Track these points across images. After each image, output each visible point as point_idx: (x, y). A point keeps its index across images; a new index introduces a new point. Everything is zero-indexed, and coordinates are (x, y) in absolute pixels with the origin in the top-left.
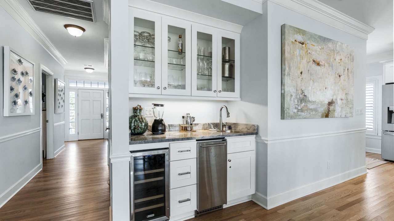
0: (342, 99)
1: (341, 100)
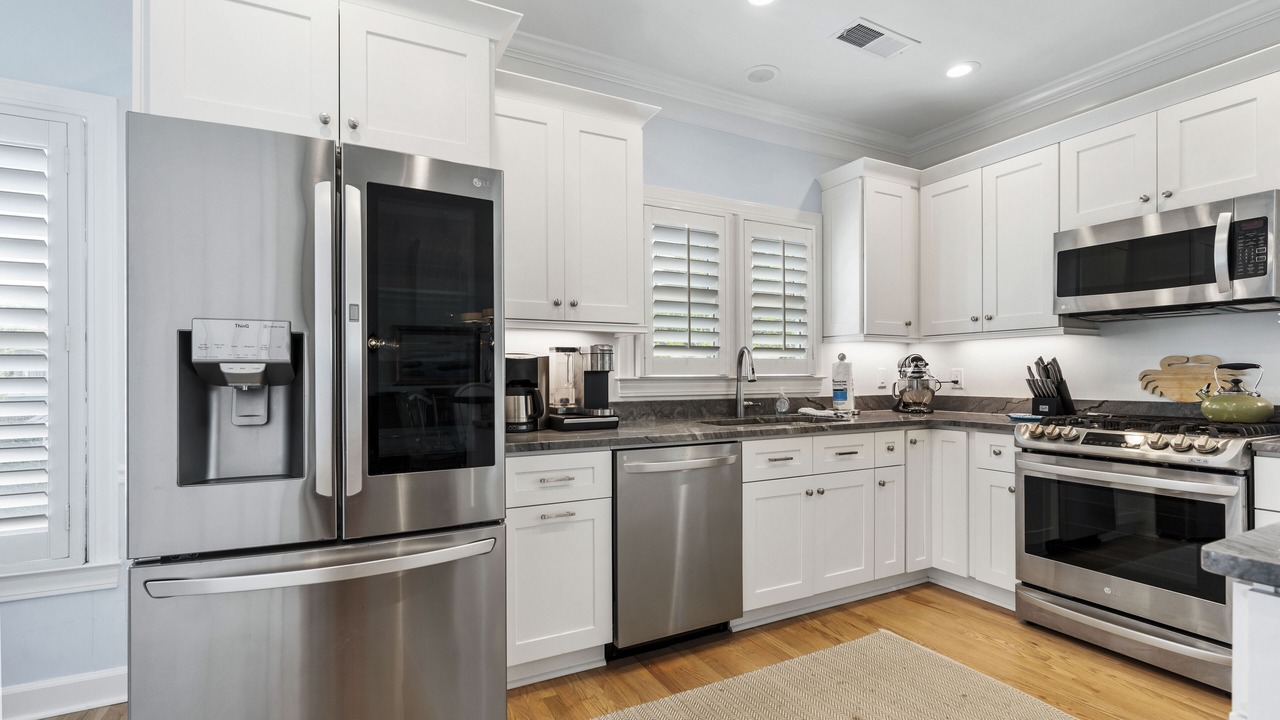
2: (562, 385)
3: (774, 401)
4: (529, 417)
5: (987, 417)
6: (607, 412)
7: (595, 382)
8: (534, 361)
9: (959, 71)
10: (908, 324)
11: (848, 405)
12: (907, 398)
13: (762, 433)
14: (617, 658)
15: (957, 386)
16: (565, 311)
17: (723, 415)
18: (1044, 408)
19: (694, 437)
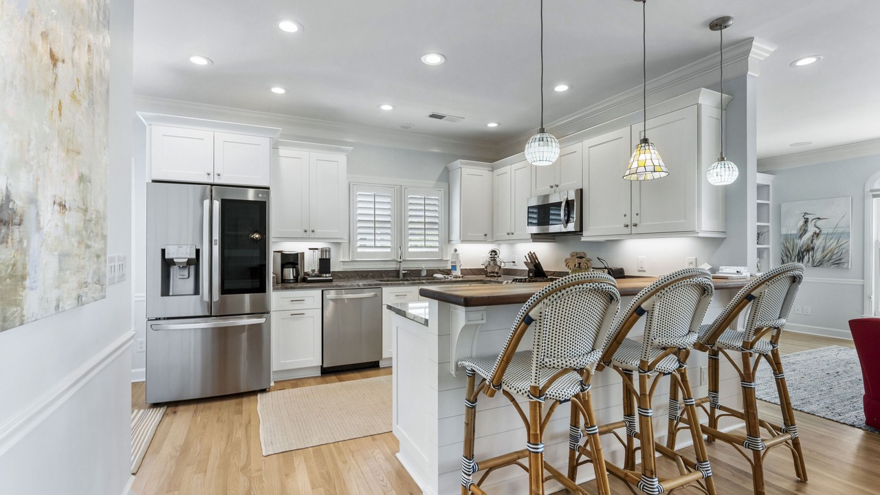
0: (62, 206)
1: (57, 207)
2: (310, 264)
3: (419, 271)
4: (294, 277)
6: (328, 275)
7: (325, 264)
8: (297, 255)
9: (492, 125)
10: (486, 235)
11: (458, 273)
12: (489, 270)
13: (391, 284)
14: (326, 373)
16: (309, 234)
17: (393, 277)
18: (531, 274)
19: (359, 285)
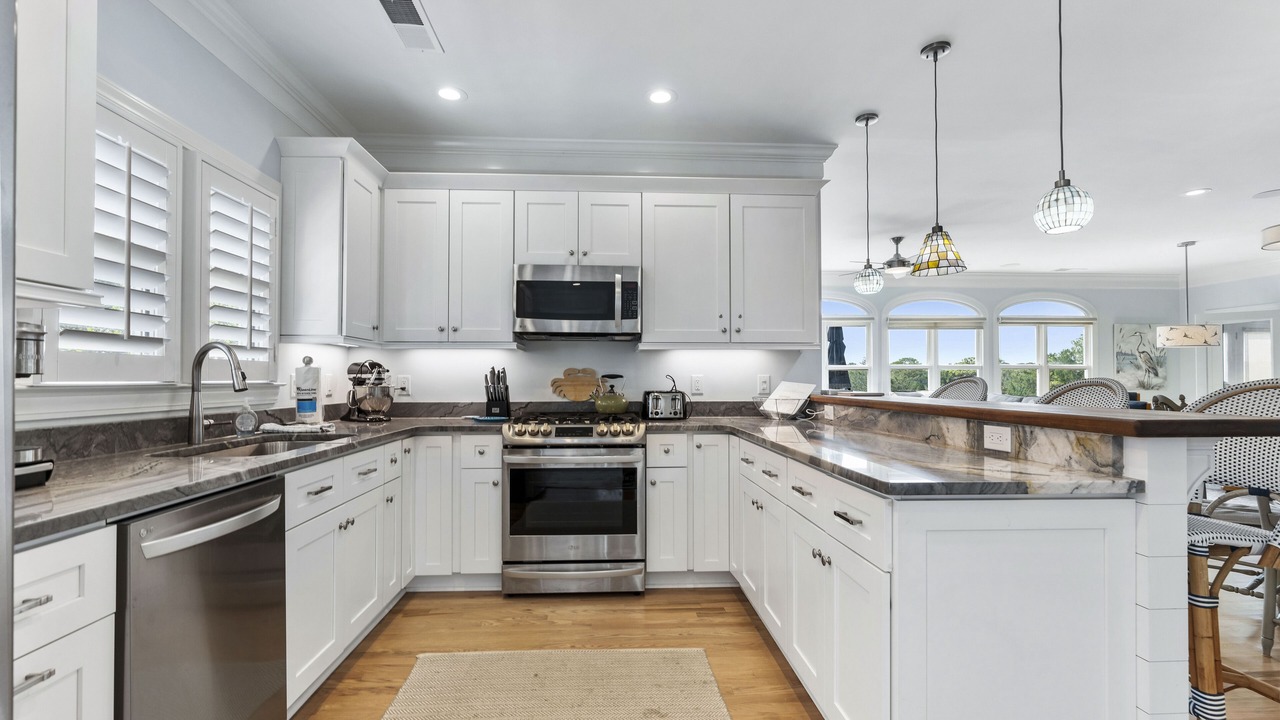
3: (233, 416)
5: (436, 421)
9: (449, 94)
10: (375, 328)
11: (317, 416)
12: (364, 405)
15: (404, 393)
17: (172, 443)
18: (496, 410)
